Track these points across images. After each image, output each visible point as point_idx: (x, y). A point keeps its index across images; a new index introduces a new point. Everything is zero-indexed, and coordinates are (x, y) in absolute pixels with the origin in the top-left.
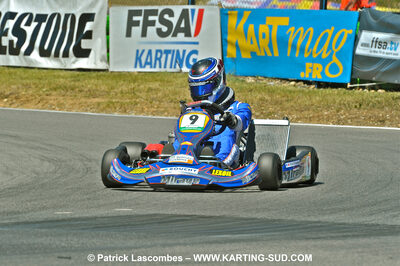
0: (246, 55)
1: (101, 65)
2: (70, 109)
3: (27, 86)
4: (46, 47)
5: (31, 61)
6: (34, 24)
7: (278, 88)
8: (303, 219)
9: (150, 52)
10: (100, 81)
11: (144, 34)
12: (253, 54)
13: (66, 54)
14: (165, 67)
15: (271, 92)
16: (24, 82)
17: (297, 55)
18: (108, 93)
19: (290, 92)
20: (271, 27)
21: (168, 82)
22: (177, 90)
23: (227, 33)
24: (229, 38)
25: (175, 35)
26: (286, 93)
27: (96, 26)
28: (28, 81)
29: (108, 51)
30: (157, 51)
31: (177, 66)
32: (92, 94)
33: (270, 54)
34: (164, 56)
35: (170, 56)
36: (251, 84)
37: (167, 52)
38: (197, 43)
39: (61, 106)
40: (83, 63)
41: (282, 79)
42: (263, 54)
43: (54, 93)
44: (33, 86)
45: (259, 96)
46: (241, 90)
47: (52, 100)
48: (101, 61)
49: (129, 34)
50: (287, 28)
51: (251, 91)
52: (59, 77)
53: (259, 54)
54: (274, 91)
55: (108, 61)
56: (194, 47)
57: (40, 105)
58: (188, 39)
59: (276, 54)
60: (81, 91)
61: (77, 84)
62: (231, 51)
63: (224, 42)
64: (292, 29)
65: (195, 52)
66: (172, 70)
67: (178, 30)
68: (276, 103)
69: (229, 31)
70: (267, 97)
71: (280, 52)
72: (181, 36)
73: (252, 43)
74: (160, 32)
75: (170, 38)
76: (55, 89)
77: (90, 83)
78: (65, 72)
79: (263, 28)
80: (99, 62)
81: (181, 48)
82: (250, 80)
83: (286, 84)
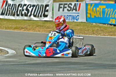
0: (93, 17)
1: (51, 20)
2: (42, 32)
3: (30, 25)
4: (35, 14)
5: (31, 18)
6: (32, 8)
7: (102, 26)
8: (109, 63)
9: (65, 16)
10: (51, 24)
11: (63, 10)
12: (95, 16)
13: (41, 16)
14: (69, 20)
15: (100, 27)
16: (29, 24)
17: (108, 17)
18: (53, 27)
19: (106, 27)
20: (100, 9)
21: (70, 24)
22: (73, 27)
23: (87, 10)
24: (88, 12)
25: (72, 11)
26: (105, 28)
27: (49, 8)
28: (30, 24)
29: (53, 15)
30: (67, 15)
31: (73, 20)
32: (48, 28)
33: (100, 16)
34: (69, 17)
35: (71, 17)
36: (94, 25)
37: (70, 16)
38: (79, 13)
39: (39, 31)
40: (46, 19)
41: (103, 24)
42: (98, 16)
43: (37, 27)
44: (31, 25)
45: (97, 29)
46: (91, 27)
47: (37, 29)
48: (51, 18)
49: (59, 10)
50: (105, 9)
51: (94, 27)
52: (39, 23)
53: (96, 16)
54: (101, 27)
55: (53, 18)
56: (78, 14)
57: (33, 31)
58: (76, 12)
59: (102, 16)
60: (45, 27)
61: (44, 25)
62: (89, 15)
63: (87, 13)
64: (107, 9)
65: (78, 16)
66: (72, 21)
67: (73, 9)
68: (102, 30)
69: (88, 9)
70: (99, 29)
71: (103, 16)
72: (74, 11)
73: (95, 13)
74: (68, 10)
75: (71, 12)
76: (38, 26)
77: (48, 25)
78: (40, 21)
79: (98, 9)
80: (50, 18)
81: (74, 14)
82: (94, 24)
83: (105, 25)
